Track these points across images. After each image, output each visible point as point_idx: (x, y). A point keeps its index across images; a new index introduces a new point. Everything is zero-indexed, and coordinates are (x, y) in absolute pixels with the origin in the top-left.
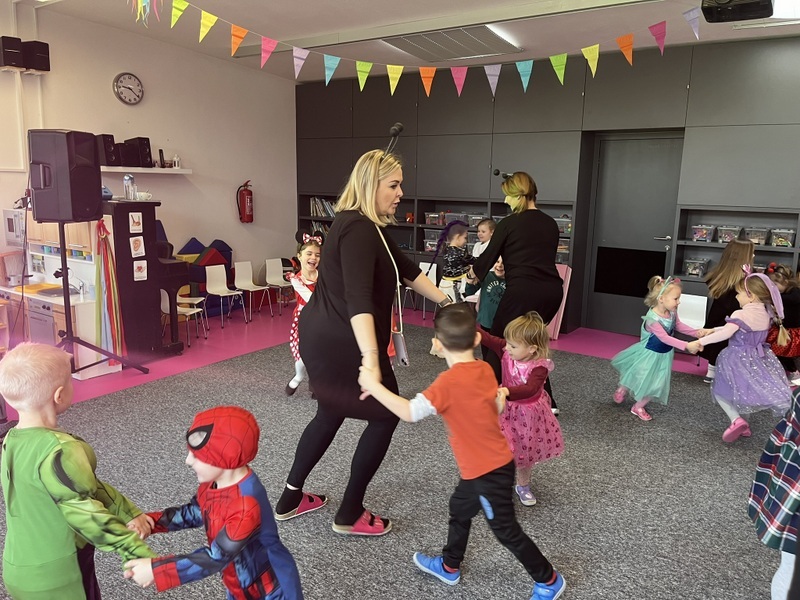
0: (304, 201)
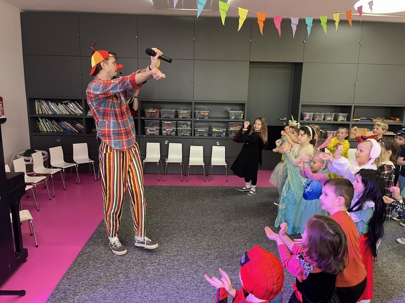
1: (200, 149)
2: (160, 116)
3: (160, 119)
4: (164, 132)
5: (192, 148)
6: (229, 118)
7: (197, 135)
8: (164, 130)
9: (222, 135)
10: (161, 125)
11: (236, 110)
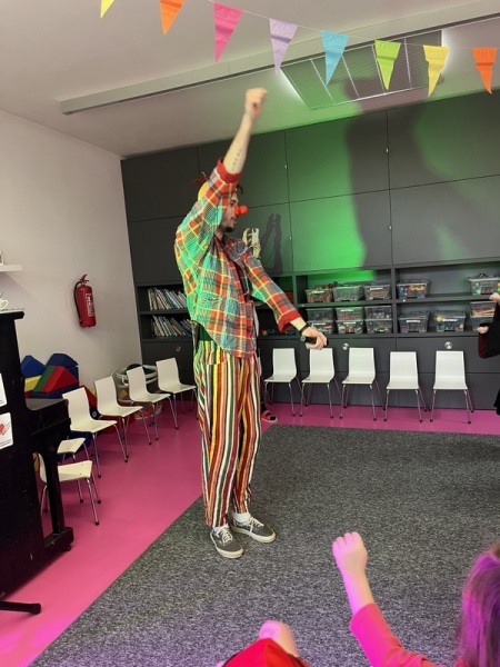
0: (142, 292)
1: (411, 357)
2: (333, 300)
3: (333, 304)
4: (341, 328)
5: (395, 357)
6: (470, 294)
7: (405, 331)
8: (342, 324)
9: (457, 329)
10: (335, 316)
11: (485, 276)
